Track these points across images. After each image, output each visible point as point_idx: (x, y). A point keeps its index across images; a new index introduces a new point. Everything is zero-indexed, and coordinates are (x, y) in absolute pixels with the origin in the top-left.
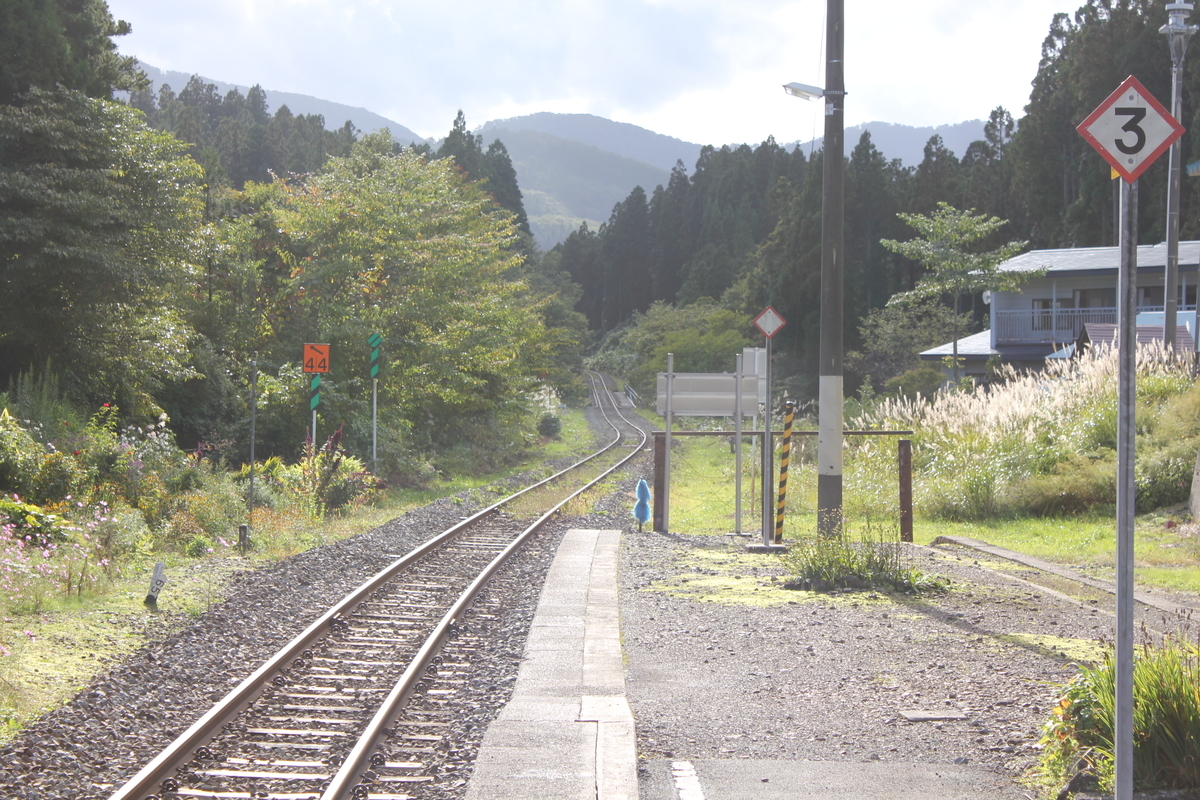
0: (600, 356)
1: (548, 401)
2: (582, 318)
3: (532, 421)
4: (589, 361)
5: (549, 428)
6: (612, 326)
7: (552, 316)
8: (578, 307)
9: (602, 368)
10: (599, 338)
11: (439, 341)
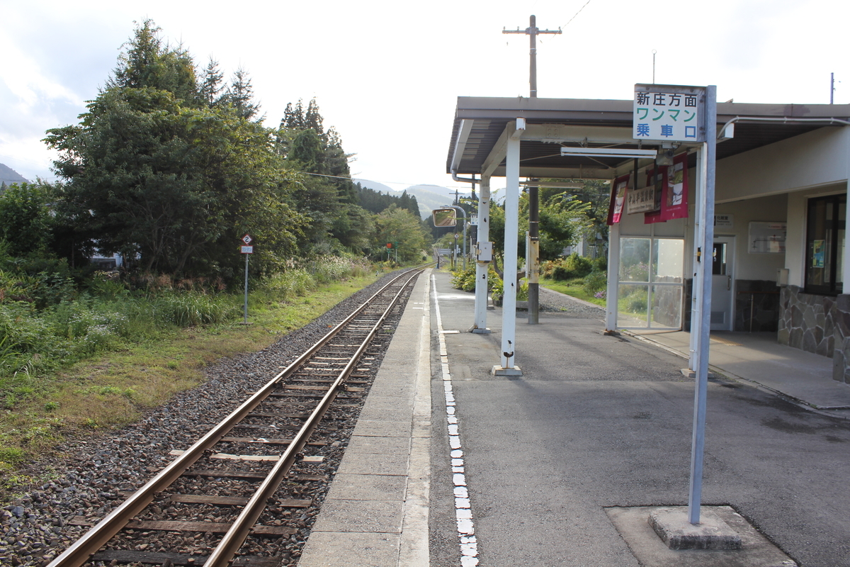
0: (436, 244)
1: (424, 254)
2: (432, 236)
3: (421, 257)
4: (433, 245)
5: (424, 259)
6: (439, 237)
7: (425, 237)
8: (431, 233)
9: (436, 247)
10: (436, 240)
11: (406, 243)
